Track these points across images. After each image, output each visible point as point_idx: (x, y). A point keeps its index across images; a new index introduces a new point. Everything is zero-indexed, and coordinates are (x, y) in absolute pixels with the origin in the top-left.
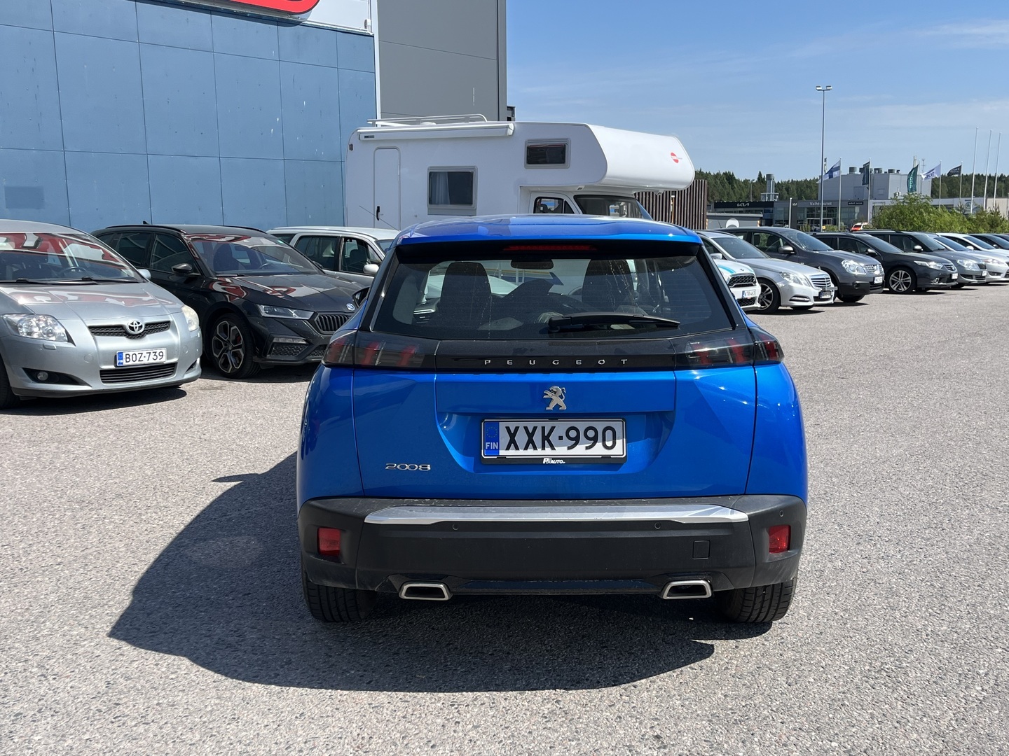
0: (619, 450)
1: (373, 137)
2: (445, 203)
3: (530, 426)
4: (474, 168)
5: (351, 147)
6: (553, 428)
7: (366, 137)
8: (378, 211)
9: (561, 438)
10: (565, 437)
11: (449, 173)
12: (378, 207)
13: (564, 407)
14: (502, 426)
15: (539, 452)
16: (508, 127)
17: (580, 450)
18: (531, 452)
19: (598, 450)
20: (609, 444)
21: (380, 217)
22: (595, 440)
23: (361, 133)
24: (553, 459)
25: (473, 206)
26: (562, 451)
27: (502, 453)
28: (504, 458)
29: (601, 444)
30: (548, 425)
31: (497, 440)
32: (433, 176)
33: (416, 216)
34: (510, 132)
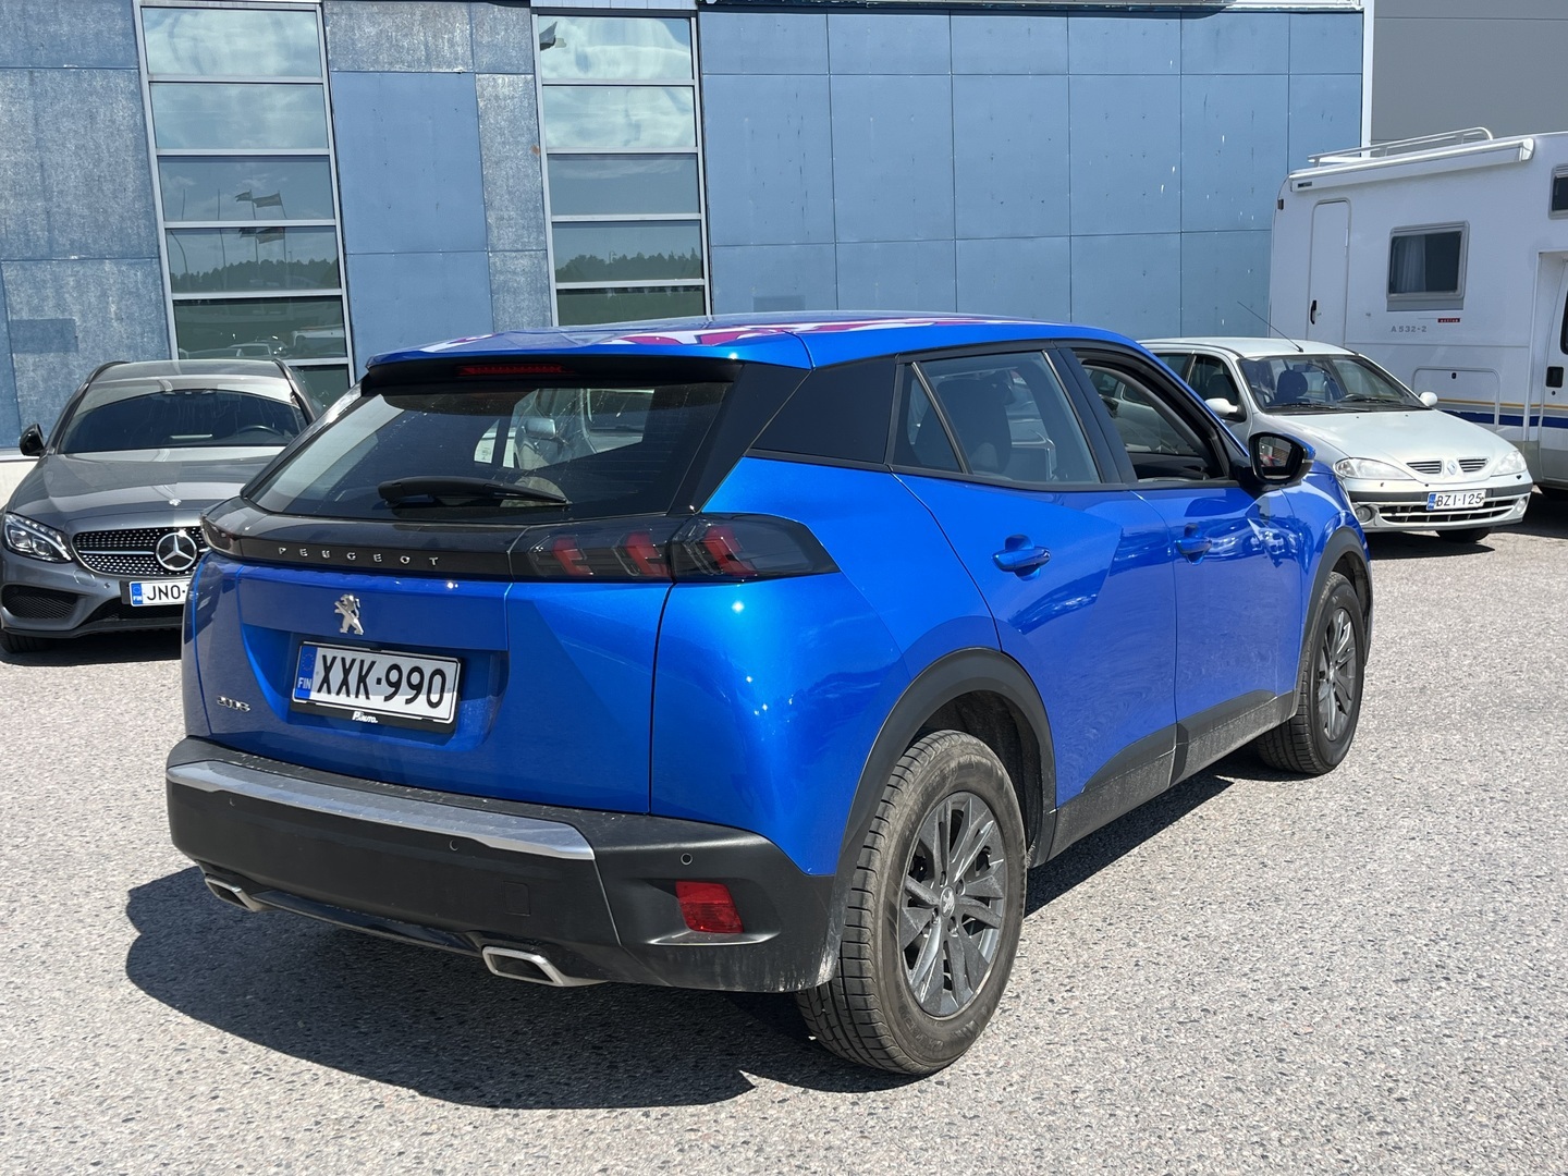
0: (445, 712)
1: (1309, 184)
2: (1418, 290)
3: (349, 656)
4: (1463, 224)
5: (1281, 204)
6: (373, 663)
7: (1300, 185)
8: (1314, 307)
9: (379, 681)
10: (384, 681)
11: (1427, 236)
12: (1315, 302)
13: (360, 630)
14: (320, 652)
15: (351, 701)
16: (1521, 146)
17: (398, 705)
18: (342, 699)
19: (420, 708)
20: (435, 698)
21: (1317, 319)
22: (418, 688)
23: (1293, 179)
24: (366, 714)
25: (1457, 293)
26: (377, 702)
27: (314, 696)
28: (312, 704)
29: (425, 696)
30: (368, 657)
31: (310, 675)
32: (1398, 244)
33: (1369, 315)
34: (1526, 155)
